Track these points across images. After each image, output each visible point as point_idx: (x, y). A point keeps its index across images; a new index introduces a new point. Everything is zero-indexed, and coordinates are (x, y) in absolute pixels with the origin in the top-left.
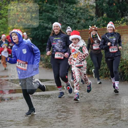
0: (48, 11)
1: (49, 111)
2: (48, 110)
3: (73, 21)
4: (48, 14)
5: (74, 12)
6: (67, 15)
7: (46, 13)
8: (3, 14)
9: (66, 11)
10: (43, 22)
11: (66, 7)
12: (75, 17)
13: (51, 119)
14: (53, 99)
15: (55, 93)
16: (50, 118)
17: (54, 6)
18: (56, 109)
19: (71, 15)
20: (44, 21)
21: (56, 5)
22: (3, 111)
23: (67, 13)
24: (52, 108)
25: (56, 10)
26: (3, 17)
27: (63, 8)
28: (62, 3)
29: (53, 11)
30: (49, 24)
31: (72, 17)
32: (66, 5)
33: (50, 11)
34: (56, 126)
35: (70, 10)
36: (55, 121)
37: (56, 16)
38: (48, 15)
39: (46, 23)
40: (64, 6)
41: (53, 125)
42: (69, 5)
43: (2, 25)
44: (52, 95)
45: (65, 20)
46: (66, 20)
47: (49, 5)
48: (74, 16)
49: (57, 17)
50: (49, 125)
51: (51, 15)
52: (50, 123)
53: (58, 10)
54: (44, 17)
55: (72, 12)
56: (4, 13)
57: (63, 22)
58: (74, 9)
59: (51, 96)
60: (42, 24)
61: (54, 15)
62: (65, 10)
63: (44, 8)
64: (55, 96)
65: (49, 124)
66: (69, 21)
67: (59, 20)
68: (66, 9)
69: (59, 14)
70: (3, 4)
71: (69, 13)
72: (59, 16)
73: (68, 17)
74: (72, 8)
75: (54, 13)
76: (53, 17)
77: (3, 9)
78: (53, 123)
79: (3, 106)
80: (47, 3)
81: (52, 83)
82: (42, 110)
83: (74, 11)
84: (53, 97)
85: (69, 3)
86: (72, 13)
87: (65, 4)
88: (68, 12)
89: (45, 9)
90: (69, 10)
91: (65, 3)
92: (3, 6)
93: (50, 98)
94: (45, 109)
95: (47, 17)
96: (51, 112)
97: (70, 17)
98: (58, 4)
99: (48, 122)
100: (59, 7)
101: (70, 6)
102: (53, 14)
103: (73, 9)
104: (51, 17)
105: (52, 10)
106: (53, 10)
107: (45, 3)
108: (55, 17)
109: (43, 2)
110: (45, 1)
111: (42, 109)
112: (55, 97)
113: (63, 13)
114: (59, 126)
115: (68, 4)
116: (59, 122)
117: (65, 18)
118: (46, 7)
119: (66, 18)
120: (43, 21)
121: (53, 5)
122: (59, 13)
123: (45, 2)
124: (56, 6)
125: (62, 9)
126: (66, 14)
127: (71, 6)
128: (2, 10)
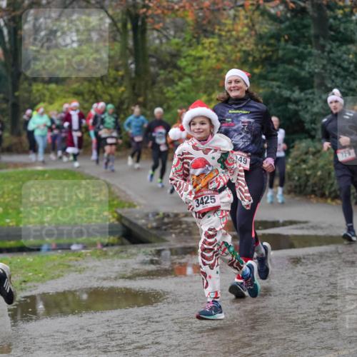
0: (290, 62)
1: (300, 295)
2: (297, 294)
3: (348, 84)
4: (291, 67)
5: (350, 63)
6: (336, 71)
7: (286, 66)
8: (184, 68)
9: (332, 61)
10: (279, 87)
11: (333, 50)
12: (353, 76)
13: (306, 315)
14: (309, 266)
15: (311, 253)
16: (303, 312)
17: (303, 50)
18: (315, 291)
19: (345, 70)
20: (282, 85)
21: (309, 46)
22: (192, 295)
23: (334, 64)
24: (306, 287)
25: (309, 58)
26: (185, 75)
27: (326, 54)
28: (322, 41)
29: (302, 61)
30: (294, 92)
31: (346, 73)
32: (332, 47)
33: (296, 61)
34: (317, 331)
35: (343, 58)
36: (314, 318)
37: (309, 73)
38: (291, 70)
39: (286, 89)
40: (327, 49)
41: (310, 327)
42: (338, 47)
43: (183, 94)
44: (304, 258)
45: (330, 81)
46: (333, 81)
47: (293, 47)
48: (352, 73)
49: (312, 75)
50: (300, 327)
51: (296, 69)
52: (304, 323)
53: (313, 58)
54: (281, 75)
55: (346, 63)
56: (188, 65)
57: (326, 86)
58: (351, 56)
59: (303, 260)
60: (277, 91)
61: (304, 69)
62: (329, 59)
63: (281, 53)
64: (313, 260)
65: (302, 325)
66: (340, 83)
67: (316, 81)
68: (331, 55)
69: (316, 68)
70: (183, 45)
71: (340, 66)
72: (316, 73)
73: (337, 75)
74: (345, 53)
75: (305, 66)
76: (303, 74)
77: (185, 57)
78: (310, 323)
79: (191, 284)
80: (286, 41)
81: (302, 228)
82: (284, 294)
83: (350, 61)
84: (308, 262)
85: (340, 41)
86: (345, 65)
87: (330, 44)
88: (338, 62)
89: (284, 55)
90: (339, 58)
91: (331, 42)
92: (184, 49)
93: (301, 265)
94: (290, 291)
95: (287, 75)
96: (305, 296)
97: (342, 73)
98: (314, 44)
99: (299, 321)
100: (315, 51)
101: (340, 48)
102: (301, 67)
103: (349, 54)
104: (297, 73)
105: (299, 58)
106: (302, 57)
107: (282, 43)
108: (308, 76)
109: (279, 40)
110: (284, 37)
111: (283, 290)
112: (311, 261)
113: (324, 66)
114: (325, 331)
115: (337, 43)
116: (325, 321)
117: (330, 78)
118: (285, 51)
119: (333, 77)
120: (278, 83)
121: (302, 45)
122: (316, 66)
123: (282, 39)
124: (309, 50)
125: (322, 55)
126: (332, 68)
127: (344, 48)
128: (183, 60)
